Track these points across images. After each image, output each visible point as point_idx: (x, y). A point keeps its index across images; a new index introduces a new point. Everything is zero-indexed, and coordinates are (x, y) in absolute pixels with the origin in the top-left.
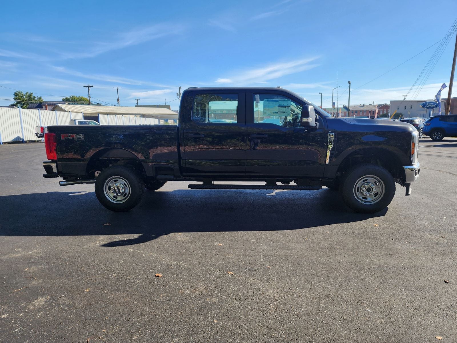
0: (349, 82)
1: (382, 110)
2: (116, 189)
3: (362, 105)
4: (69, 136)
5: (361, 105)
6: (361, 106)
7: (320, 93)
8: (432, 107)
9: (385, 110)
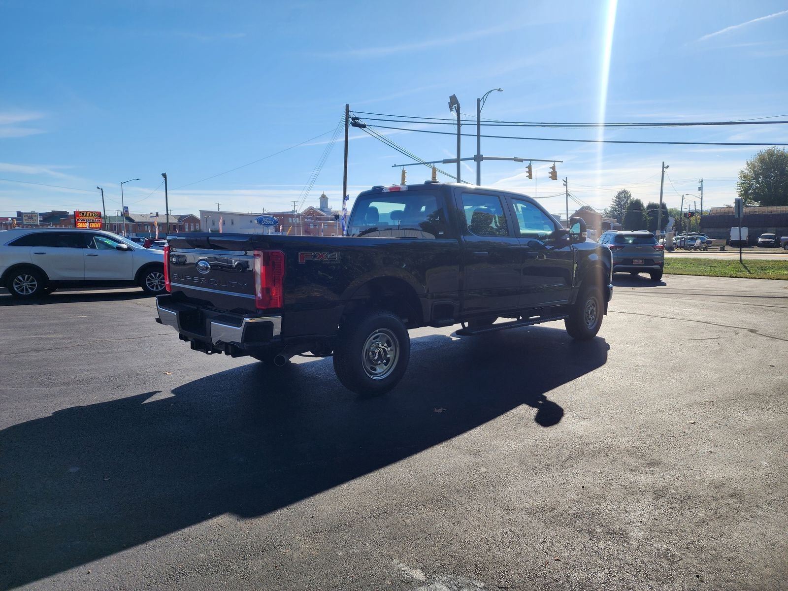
0: (164, 175)
1: (187, 224)
2: (382, 352)
3: (154, 214)
4: (315, 256)
5: (152, 213)
6: (152, 215)
7: (98, 188)
8: (270, 224)
9: (197, 224)
